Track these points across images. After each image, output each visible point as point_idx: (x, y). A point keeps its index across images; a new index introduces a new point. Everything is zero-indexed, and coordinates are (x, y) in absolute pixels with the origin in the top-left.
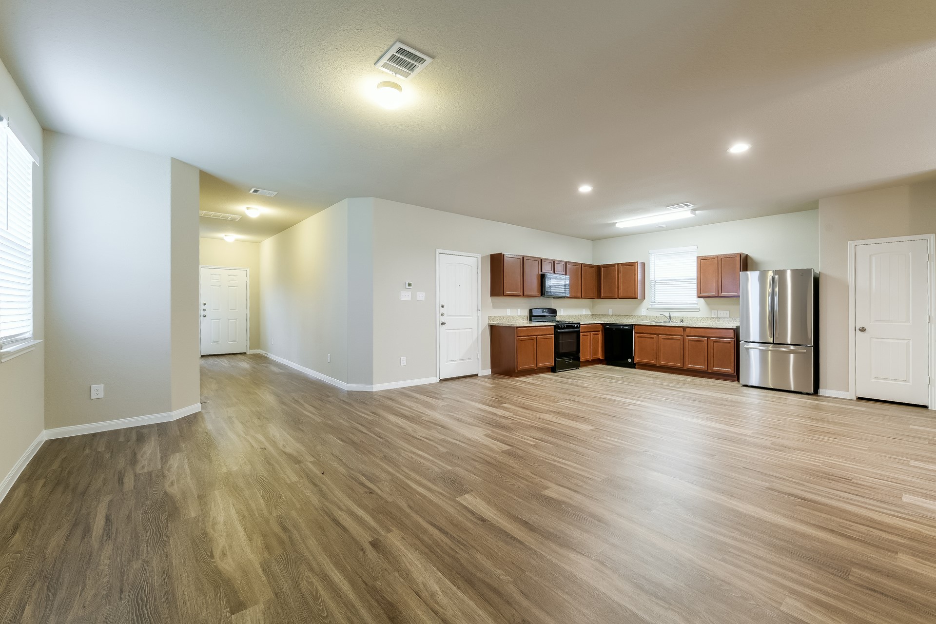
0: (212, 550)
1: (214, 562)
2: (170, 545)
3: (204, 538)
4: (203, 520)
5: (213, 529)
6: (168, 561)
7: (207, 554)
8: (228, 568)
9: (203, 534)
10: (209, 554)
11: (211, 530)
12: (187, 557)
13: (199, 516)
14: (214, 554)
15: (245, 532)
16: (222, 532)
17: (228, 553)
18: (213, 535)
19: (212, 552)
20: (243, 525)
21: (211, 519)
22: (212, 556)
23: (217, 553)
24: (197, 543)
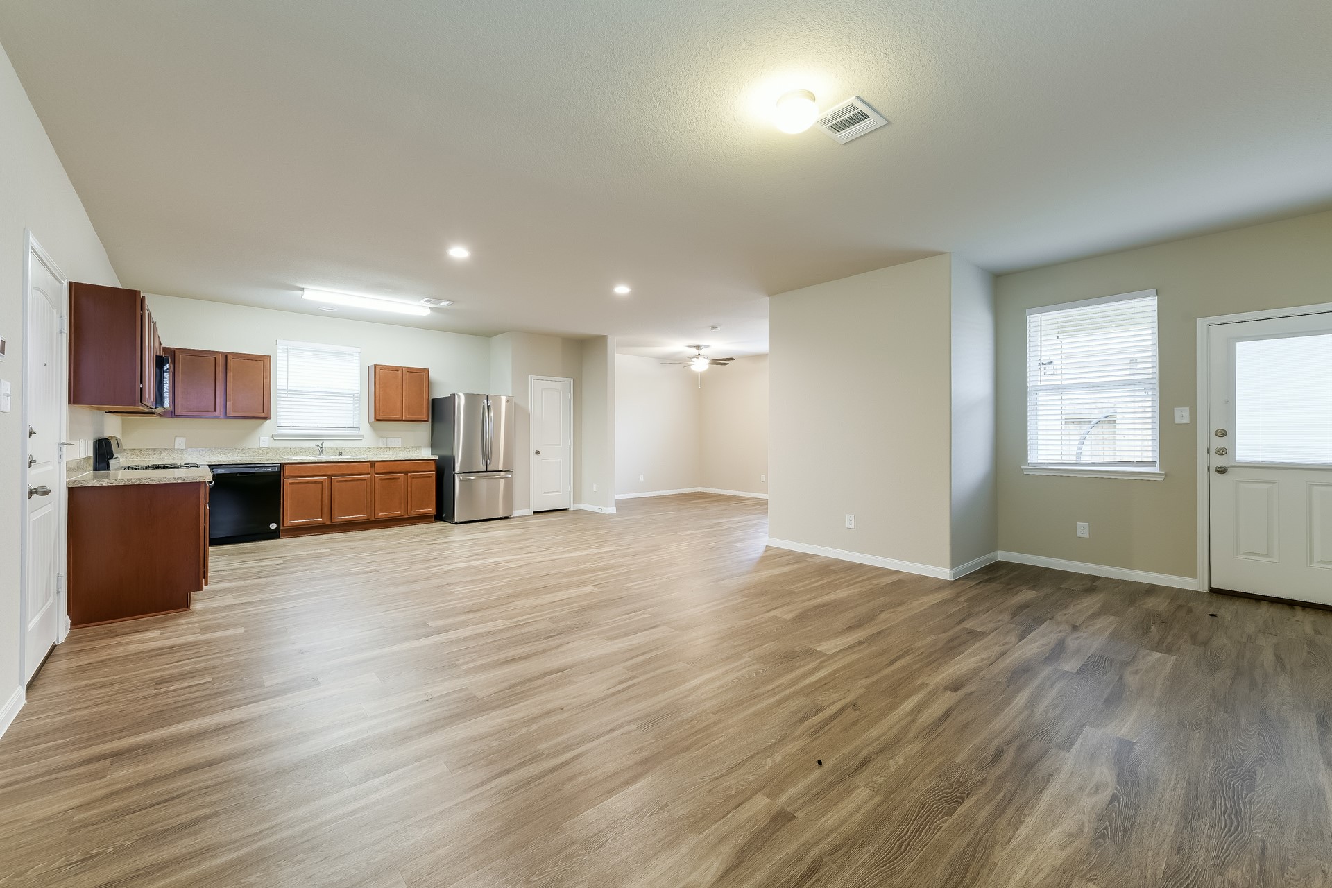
0: (1109, 804)
1: (1116, 789)
2: (1167, 866)
3: (1106, 828)
4: (1083, 863)
5: (1081, 830)
6: (1179, 839)
7: (1119, 805)
8: (1106, 771)
9: (1103, 836)
10: (1116, 803)
11: (1086, 831)
12: (1149, 822)
13: (1082, 877)
14: (1109, 798)
15: (1044, 788)
16: (1075, 814)
17: (1092, 785)
18: (1089, 822)
19: (1111, 802)
20: (1037, 799)
21: (1069, 850)
22: (1114, 798)
23: (1106, 795)
24: (1123, 830)
